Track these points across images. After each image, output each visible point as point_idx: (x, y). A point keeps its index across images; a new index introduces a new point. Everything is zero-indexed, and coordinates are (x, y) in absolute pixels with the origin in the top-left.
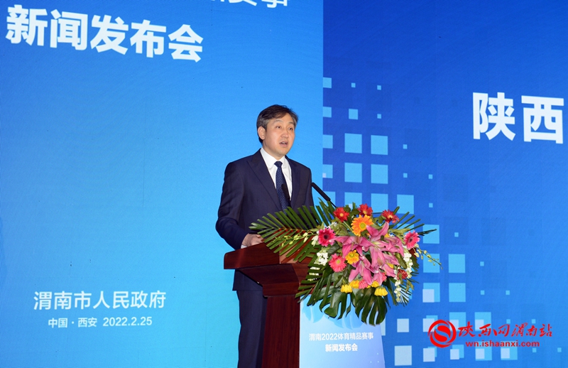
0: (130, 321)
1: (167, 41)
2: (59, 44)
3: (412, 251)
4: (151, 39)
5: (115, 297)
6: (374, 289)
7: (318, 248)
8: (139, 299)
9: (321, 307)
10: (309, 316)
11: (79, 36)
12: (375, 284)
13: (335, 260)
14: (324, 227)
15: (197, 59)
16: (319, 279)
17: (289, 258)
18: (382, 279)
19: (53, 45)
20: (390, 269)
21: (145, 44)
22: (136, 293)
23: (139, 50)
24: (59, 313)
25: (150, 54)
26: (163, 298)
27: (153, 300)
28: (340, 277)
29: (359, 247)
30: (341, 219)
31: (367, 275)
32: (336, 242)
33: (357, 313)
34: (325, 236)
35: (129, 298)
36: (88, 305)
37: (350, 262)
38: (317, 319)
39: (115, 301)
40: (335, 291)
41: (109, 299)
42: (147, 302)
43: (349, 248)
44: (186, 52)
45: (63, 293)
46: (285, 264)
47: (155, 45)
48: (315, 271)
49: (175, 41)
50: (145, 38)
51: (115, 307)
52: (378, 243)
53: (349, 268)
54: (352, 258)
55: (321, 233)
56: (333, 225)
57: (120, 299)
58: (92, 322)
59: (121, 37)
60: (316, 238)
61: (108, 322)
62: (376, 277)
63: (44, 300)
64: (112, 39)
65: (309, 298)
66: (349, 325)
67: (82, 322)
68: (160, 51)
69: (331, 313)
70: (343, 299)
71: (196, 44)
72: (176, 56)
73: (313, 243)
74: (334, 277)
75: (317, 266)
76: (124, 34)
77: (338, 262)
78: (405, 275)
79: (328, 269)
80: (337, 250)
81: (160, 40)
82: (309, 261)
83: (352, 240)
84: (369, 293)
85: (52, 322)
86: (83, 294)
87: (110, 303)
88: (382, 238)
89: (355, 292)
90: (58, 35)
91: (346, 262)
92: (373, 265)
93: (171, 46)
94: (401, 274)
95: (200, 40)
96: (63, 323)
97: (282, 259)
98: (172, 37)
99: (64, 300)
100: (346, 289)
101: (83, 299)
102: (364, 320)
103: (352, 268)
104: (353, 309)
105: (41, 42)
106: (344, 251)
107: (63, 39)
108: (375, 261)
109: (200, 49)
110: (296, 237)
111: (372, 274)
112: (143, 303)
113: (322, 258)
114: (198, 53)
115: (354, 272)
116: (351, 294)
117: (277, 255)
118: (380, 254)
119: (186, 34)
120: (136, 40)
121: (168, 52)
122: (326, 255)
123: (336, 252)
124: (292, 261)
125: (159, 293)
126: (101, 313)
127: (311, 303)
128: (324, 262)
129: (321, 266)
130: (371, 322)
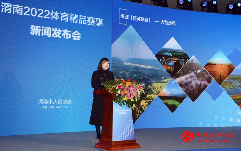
0: (62, 107)
1: (72, 35)
2: (44, 35)
3: (140, 90)
4: (67, 34)
5: (59, 101)
6: (130, 99)
7: (118, 90)
8: (65, 102)
9: (118, 104)
10: (115, 106)
11: (49, 33)
12: (131, 98)
13: (122, 92)
14: (119, 85)
15: (79, 40)
16: (118, 97)
17: (111, 92)
18: (133, 97)
19: (42, 35)
20: (135, 95)
21: (66, 35)
22: (64, 100)
23: (64, 37)
24: (45, 105)
25: (67, 38)
26: (71, 101)
27: (68, 102)
28: (123, 97)
29: (128, 89)
30: (123, 83)
31: (129, 96)
32: (122, 88)
33: (127, 105)
34: (120, 87)
35: (62, 101)
36: (52, 103)
37: (126, 93)
38: (117, 106)
39: (59, 102)
40: (121, 100)
41: (57, 101)
42: (67, 102)
43: (125, 90)
44: (76, 38)
45: (46, 100)
46: (110, 93)
47: (69, 36)
48: (117, 95)
49: (74, 35)
50: (66, 34)
51: (59, 103)
52: (132, 89)
53: (125, 94)
54: (126, 92)
55: (119, 86)
56: (121, 84)
57: (60, 102)
58: (53, 107)
59: (60, 34)
60: (117, 87)
61: (57, 107)
62: (131, 97)
63: (41, 101)
64: (57, 34)
65: (115, 101)
66: (124, 108)
67: (50, 107)
68: (70, 37)
69: (120, 105)
70: (123, 102)
71: (79, 36)
72: (74, 39)
73: (117, 88)
74: (121, 96)
75: (117, 94)
76: (60, 33)
77: (123, 93)
78: (138, 96)
79: (120, 95)
80: (122, 90)
81: (70, 35)
82: (116, 93)
83: (126, 88)
84: (129, 100)
85: (43, 107)
86: (51, 100)
87: (58, 102)
88: (133, 87)
89: (126, 100)
90: (44, 33)
91: (124, 93)
92: (131, 94)
93: (73, 36)
94: (137, 96)
95: (80, 35)
96: (46, 107)
97: (109, 92)
98: (73, 34)
99: (46, 101)
100: (124, 99)
101: (51, 101)
102: (128, 107)
103: (126, 94)
104: (126, 104)
105: (39, 35)
106: (124, 90)
107: (45, 34)
108: (131, 93)
109: (80, 37)
110: (113, 87)
111: (131, 96)
112: (66, 103)
113: (119, 92)
114: (79, 38)
115: (126, 95)
116: (125, 101)
117: (108, 91)
118: (132, 91)
119: (76, 33)
120: (64, 34)
121: (72, 38)
122: (120, 91)
123: (122, 91)
124: (112, 93)
125: (70, 100)
126: (55, 105)
127: (116, 103)
128: (119, 93)
129: (118, 94)
130: (130, 107)
